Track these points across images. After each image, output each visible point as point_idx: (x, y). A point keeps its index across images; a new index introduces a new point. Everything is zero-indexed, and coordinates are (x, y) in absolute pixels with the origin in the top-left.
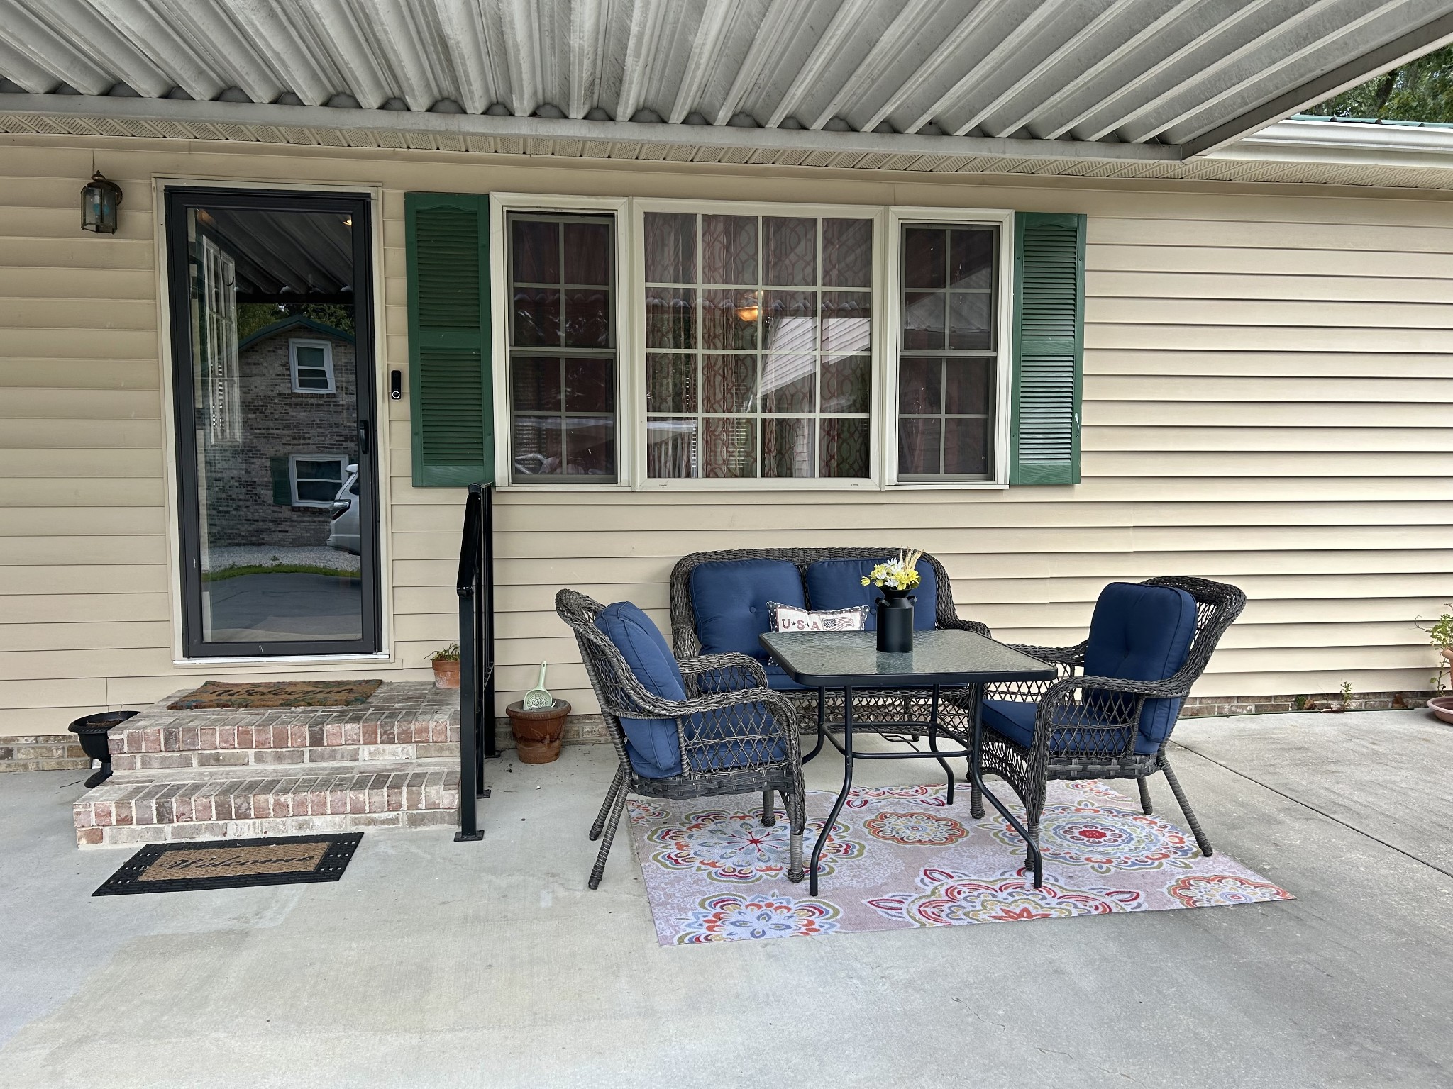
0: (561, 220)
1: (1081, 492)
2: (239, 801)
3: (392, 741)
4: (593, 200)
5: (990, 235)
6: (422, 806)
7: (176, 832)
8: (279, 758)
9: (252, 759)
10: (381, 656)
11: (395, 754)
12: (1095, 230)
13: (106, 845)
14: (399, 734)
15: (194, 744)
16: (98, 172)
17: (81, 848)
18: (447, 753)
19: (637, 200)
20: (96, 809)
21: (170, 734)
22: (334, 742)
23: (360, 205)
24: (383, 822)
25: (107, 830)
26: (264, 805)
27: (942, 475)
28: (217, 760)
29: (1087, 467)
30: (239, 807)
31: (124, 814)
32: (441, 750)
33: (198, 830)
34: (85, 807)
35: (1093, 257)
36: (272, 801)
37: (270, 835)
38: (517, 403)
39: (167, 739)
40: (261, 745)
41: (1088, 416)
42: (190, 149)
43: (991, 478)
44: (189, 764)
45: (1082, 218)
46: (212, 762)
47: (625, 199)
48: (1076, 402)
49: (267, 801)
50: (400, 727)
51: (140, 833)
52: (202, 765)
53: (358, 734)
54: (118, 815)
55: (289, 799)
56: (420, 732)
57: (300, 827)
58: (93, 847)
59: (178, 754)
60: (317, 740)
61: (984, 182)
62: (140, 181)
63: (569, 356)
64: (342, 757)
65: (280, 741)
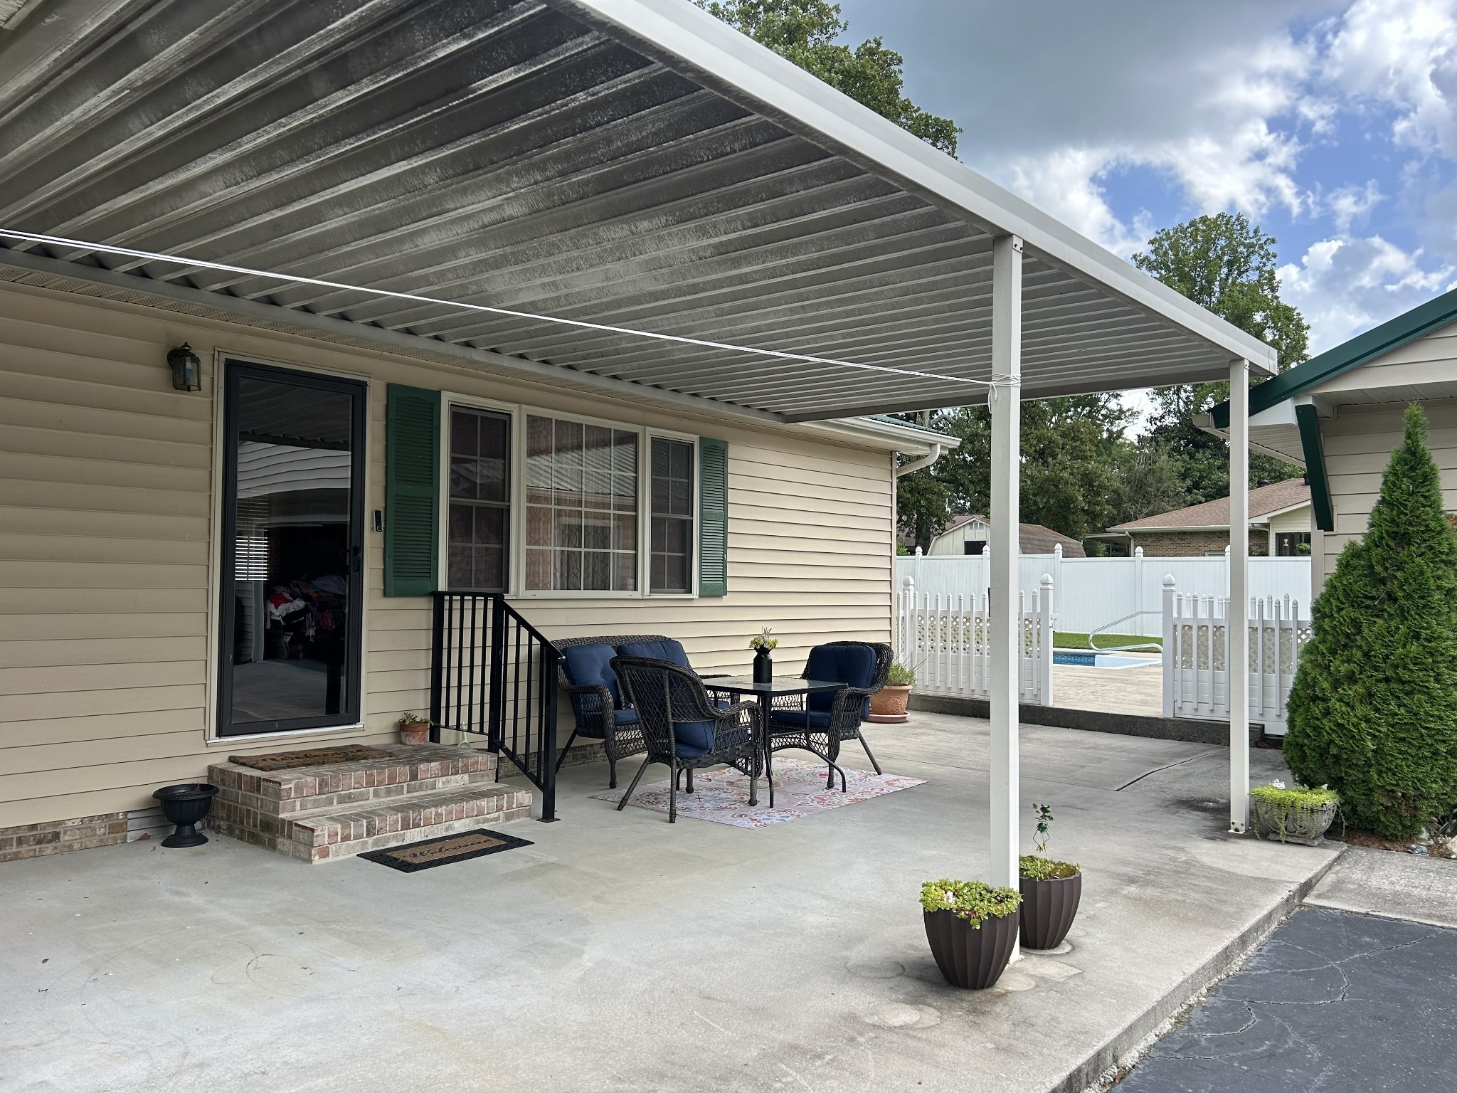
0: (480, 414)
1: (726, 600)
2: (415, 815)
3: (457, 773)
4: (499, 403)
5: (690, 447)
6: (514, 806)
7: (376, 843)
8: (389, 792)
9: (371, 795)
10: (359, 726)
11: (456, 782)
12: (732, 451)
13: (330, 859)
14: (462, 767)
15: (338, 787)
16: (186, 343)
17: (314, 863)
18: (486, 778)
19: (524, 406)
20: (329, 831)
21: (323, 780)
22: (424, 776)
23: (358, 390)
24: (491, 820)
25: (333, 847)
26: (429, 816)
27: (666, 590)
28: (350, 798)
29: (731, 586)
30: (414, 820)
31: (346, 833)
32: (483, 776)
33: (387, 840)
34: (322, 831)
35: (732, 466)
36: (434, 813)
37: (430, 837)
38: (452, 535)
39: (320, 785)
40: (380, 783)
41: (731, 556)
42: (243, 332)
43: (691, 592)
44: (331, 803)
45: (726, 443)
46: (347, 800)
47: (517, 405)
48: (725, 548)
49: (431, 813)
50: (462, 762)
51: (353, 847)
52: (340, 802)
53: (438, 769)
54: (342, 834)
55: (442, 810)
56: (473, 764)
57: (447, 829)
58: (323, 861)
59: (325, 796)
60: (414, 777)
61: (685, 418)
62: (204, 352)
63: (478, 505)
64: (427, 787)
65: (392, 780)
